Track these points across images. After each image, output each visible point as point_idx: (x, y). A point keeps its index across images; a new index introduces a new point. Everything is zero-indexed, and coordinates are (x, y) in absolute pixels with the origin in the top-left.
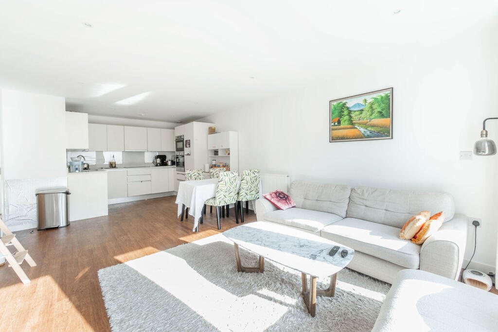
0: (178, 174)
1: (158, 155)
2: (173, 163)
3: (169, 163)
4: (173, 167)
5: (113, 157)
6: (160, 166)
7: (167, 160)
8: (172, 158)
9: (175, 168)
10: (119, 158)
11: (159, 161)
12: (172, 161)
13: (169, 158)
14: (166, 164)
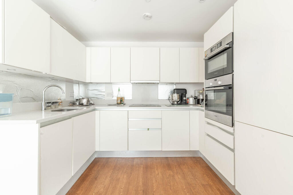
0: (208, 123)
1: (175, 88)
2: (198, 102)
3: (191, 101)
4: (197, 109)
5: (119, 90)
6: (178, 104)
7: (187, 96)
8: (195, 94)
9: (203, 111)
10: (127, 93)
11: (176, 97)
12: (195, 98)
13: (191, 93)
14: (186, 103)
